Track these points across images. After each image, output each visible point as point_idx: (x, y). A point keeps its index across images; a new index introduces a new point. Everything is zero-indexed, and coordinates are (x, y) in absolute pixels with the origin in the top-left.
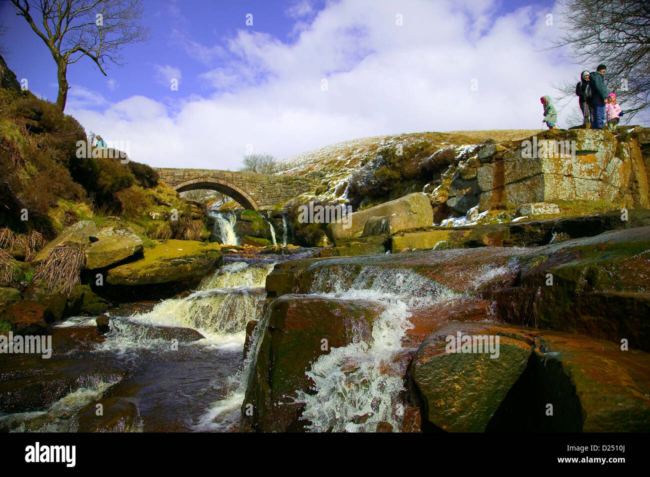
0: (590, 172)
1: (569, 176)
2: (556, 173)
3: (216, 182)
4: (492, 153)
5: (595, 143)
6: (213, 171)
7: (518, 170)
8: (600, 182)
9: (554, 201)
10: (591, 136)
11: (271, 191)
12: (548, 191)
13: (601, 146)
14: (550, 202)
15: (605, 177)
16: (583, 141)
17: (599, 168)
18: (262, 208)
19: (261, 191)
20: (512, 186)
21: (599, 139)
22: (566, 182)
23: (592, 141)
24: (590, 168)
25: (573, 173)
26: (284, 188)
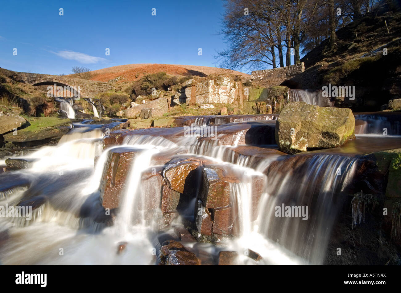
0: (225, 93)
1: (218, 94)
2: (213, 93)
3: (59, 82)
4: (191, 83)
5: (227, 82)
6: (56, 76)
7: (200, 90)
8: (228, 97)
9: (212, 103)
10: (226, 80)
11: (91, 88)
12: (211, 99)
13: (229, 83)
14: (211, 104)
15: (230, 95)
16: (223, 81)
17: (228, 91)
18: (87, 97)
19: (86, 88)
20: (198, 96)
21: (228, 81)
22: (217, 96)
23: (226, 82)
24: (225, 91)
25: (219, 93)
26: (98, 87)
